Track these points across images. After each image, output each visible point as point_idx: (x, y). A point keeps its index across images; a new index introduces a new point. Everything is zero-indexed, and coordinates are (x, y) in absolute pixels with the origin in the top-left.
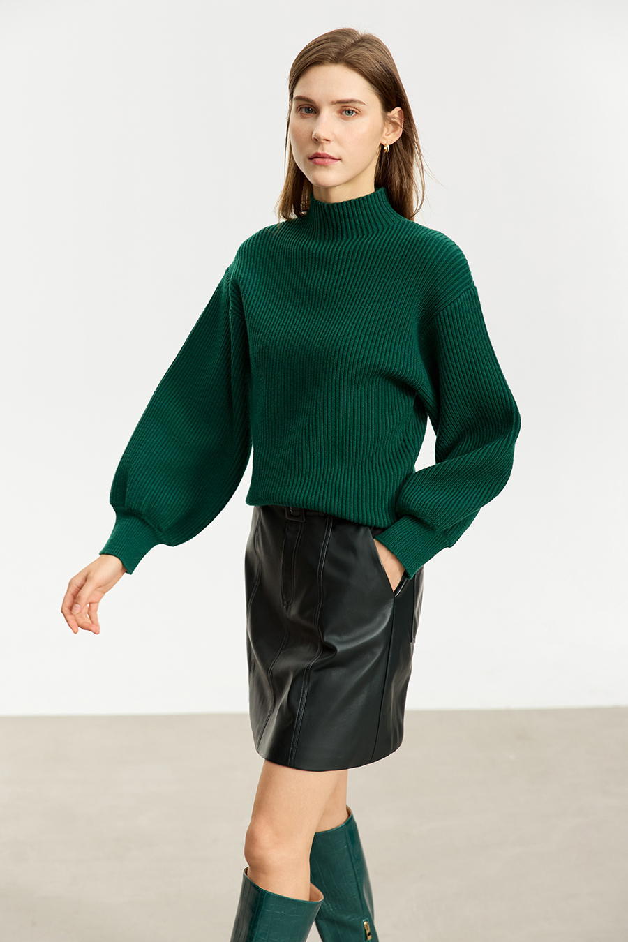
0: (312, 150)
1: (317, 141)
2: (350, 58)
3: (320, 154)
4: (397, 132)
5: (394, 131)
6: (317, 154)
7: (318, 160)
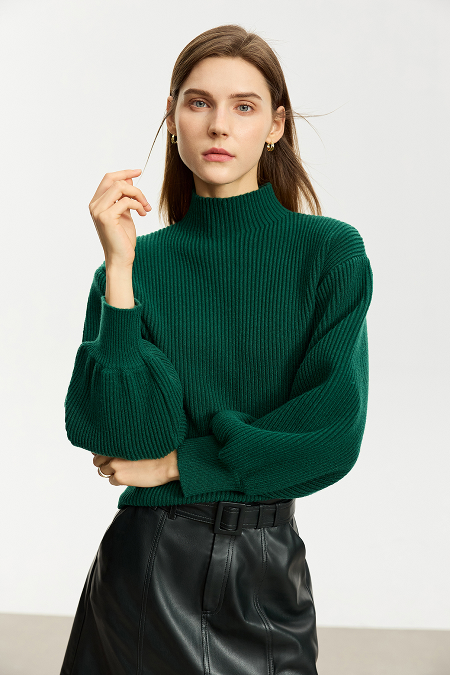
0: (207, 144)
1: (214, 135)
2: (246, 51)
3: (217, 150)
4: (280, 132)
5: (277, 130)
6: (214, 149)
7: (214, 157)
